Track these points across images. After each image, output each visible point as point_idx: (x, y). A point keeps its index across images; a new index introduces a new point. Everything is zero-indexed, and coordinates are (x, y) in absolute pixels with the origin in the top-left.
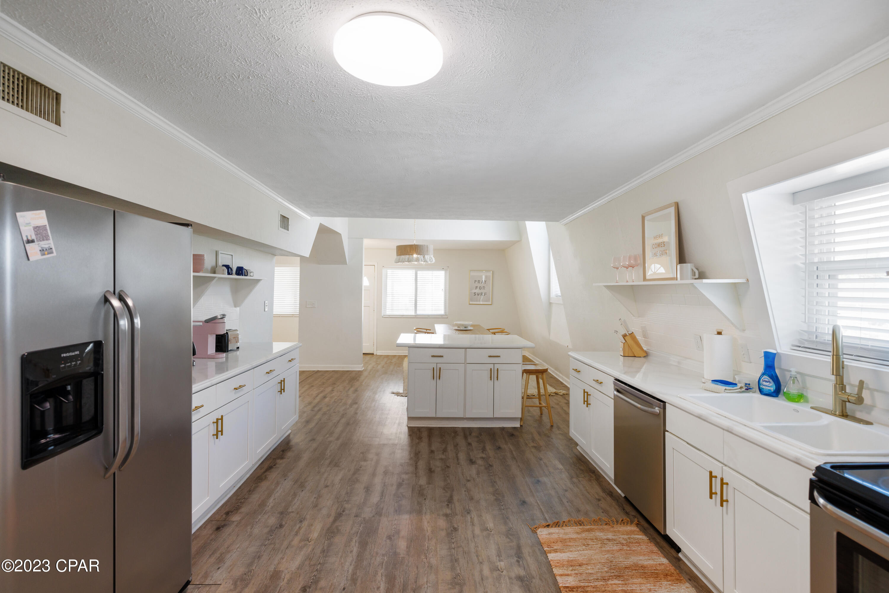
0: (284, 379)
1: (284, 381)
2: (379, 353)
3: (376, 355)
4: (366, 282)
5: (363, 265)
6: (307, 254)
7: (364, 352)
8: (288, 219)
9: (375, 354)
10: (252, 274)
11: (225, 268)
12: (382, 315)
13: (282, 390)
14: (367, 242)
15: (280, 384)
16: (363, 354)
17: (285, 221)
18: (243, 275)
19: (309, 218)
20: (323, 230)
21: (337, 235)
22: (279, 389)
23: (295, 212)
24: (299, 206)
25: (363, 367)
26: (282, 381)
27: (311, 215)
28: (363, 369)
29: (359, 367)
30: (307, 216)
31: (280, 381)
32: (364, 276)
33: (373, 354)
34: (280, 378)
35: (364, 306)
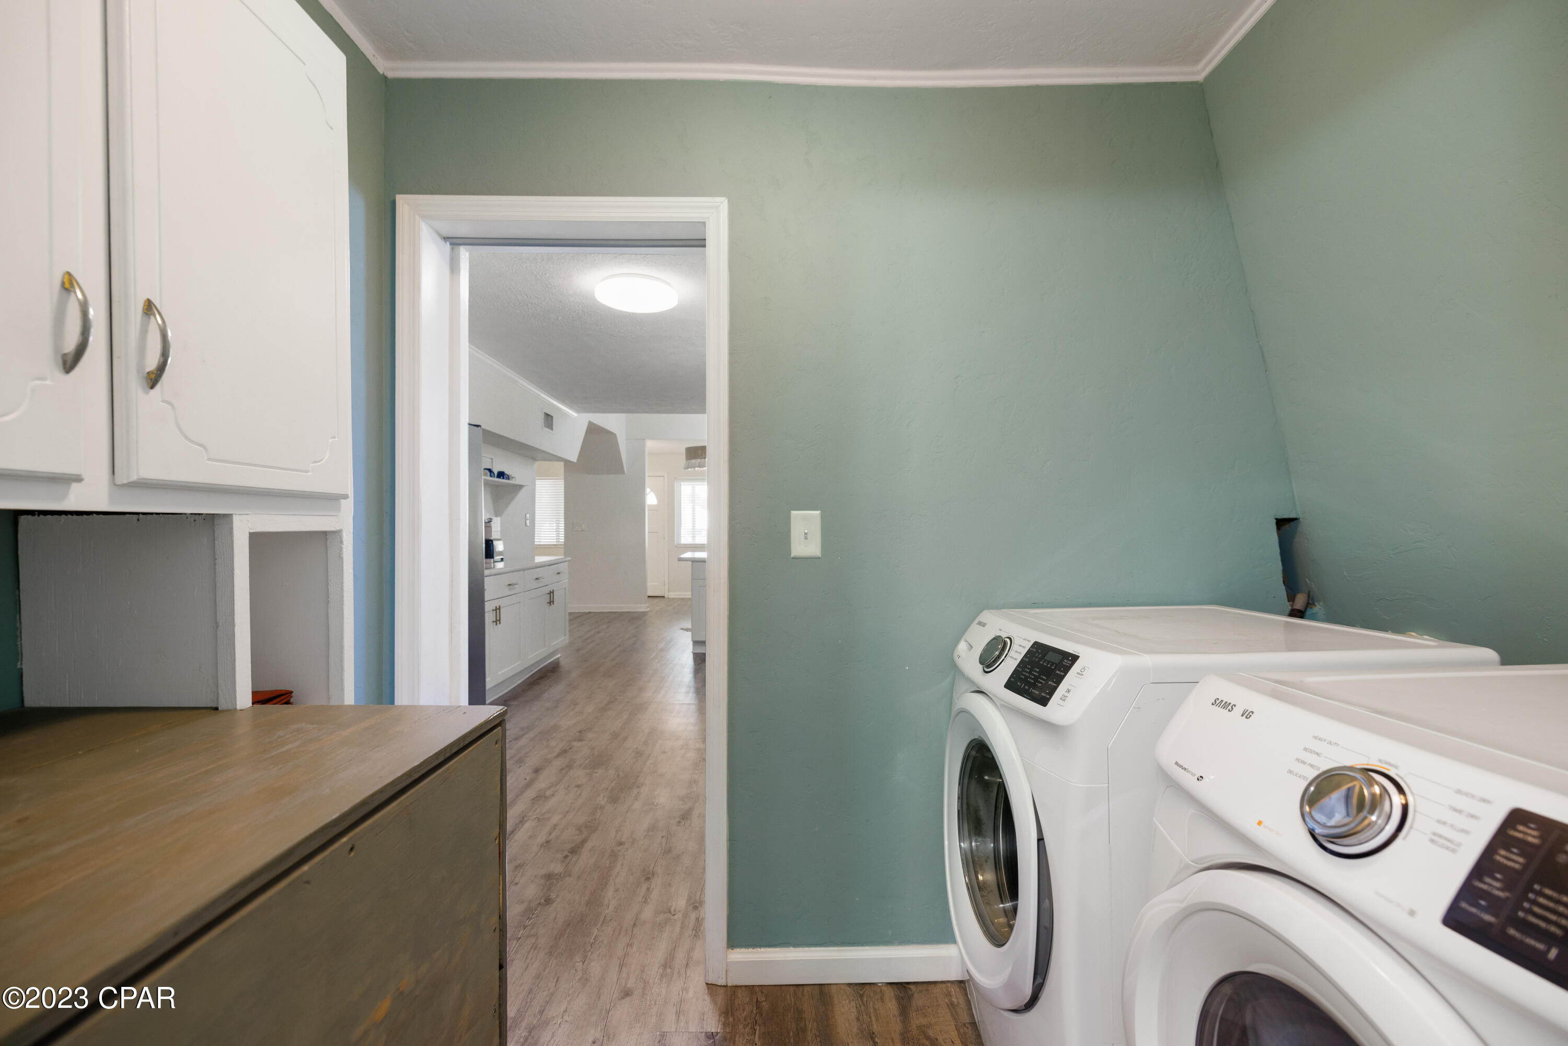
0: (553, 591)
1: (553, 592)
2: (672, 595)
3: (668, 598)
4: (651, 499)
5: (647, 474)
6: (574, 458)
7: (650, 594)
8: (552, 417)
9: (666, 596)
10: (514, 479)
11: (487, 471)
12: (676, 543)
13: (551, 602)
14: (650, 445)
15: (549, 595)
16: (649, 597)
17: (548, 419)
18: (503, 478)
19: (576, 415)
20: (593, 430)
21: (611, 436)
22: (549, 601)
23: (560, 409)
24: (563, 401)
25: (648, 607)
26: (551, 593)
27: (578, 412)
28: (648, 609)
29: (642, 608)
30: (575, 414)
31: (549, 592)
32: (648, 490)
33: (664, 597)
34: (548, 589)
35: (649, 532)
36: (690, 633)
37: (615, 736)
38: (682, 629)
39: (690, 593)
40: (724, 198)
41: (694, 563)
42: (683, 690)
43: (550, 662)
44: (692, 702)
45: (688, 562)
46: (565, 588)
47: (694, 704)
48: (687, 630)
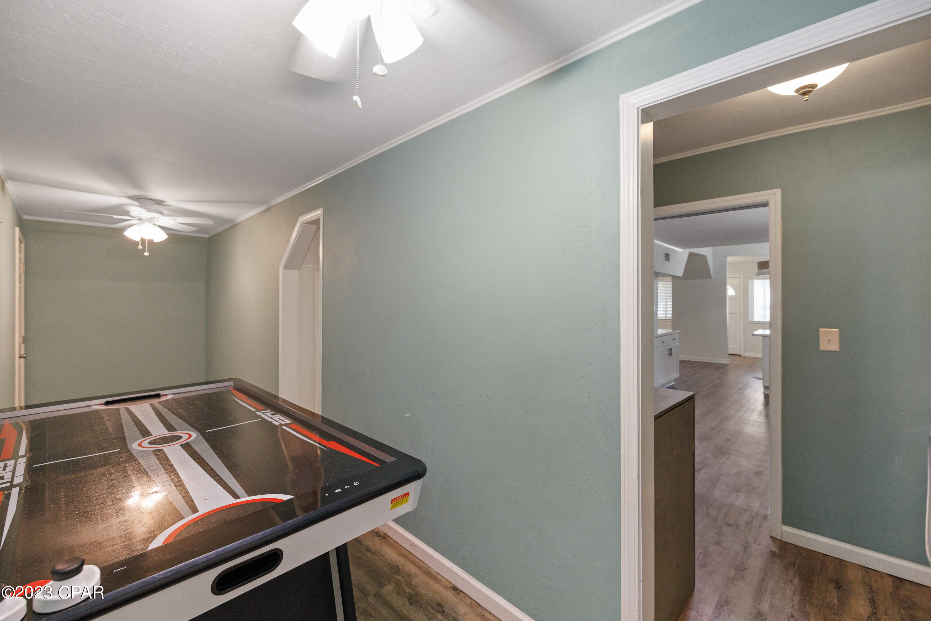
2: (747, 354)
3: (744, 356)
4: (731, 292)
5: (728, 276)
6: (680, 274)
7: (730, 352)
8: (669, 255)
9: (742, 355)
12: (750, 321)
14: (729, 259)
16: (729, 354)
17: (667, 257)
19: (682, 250)
20: (692, 257)
21: (703, 257)
22: (669, 353)
23: (673, 249)
24: (676, 246)
25: (728, 361)
26: (670, 349)
27: (683, 248)
28: (729, 363)
29: (725, 361)
30: (680, 250)
31: (669, 349)
32: (728, 286)
33: (740, 355)
34: (669, 347)
35: (729, 313)
36: (761, 381)
37: (712, 429)
38: (755, 378)
39: (761, 354)
40: (779, 189)
41: (765, 338)
42: (757, 414)
43: (670, 386)
44: (763, 421)
45: (760, 337)
46: (677, 347)
47: (765, 423)
48: (759, 379)
